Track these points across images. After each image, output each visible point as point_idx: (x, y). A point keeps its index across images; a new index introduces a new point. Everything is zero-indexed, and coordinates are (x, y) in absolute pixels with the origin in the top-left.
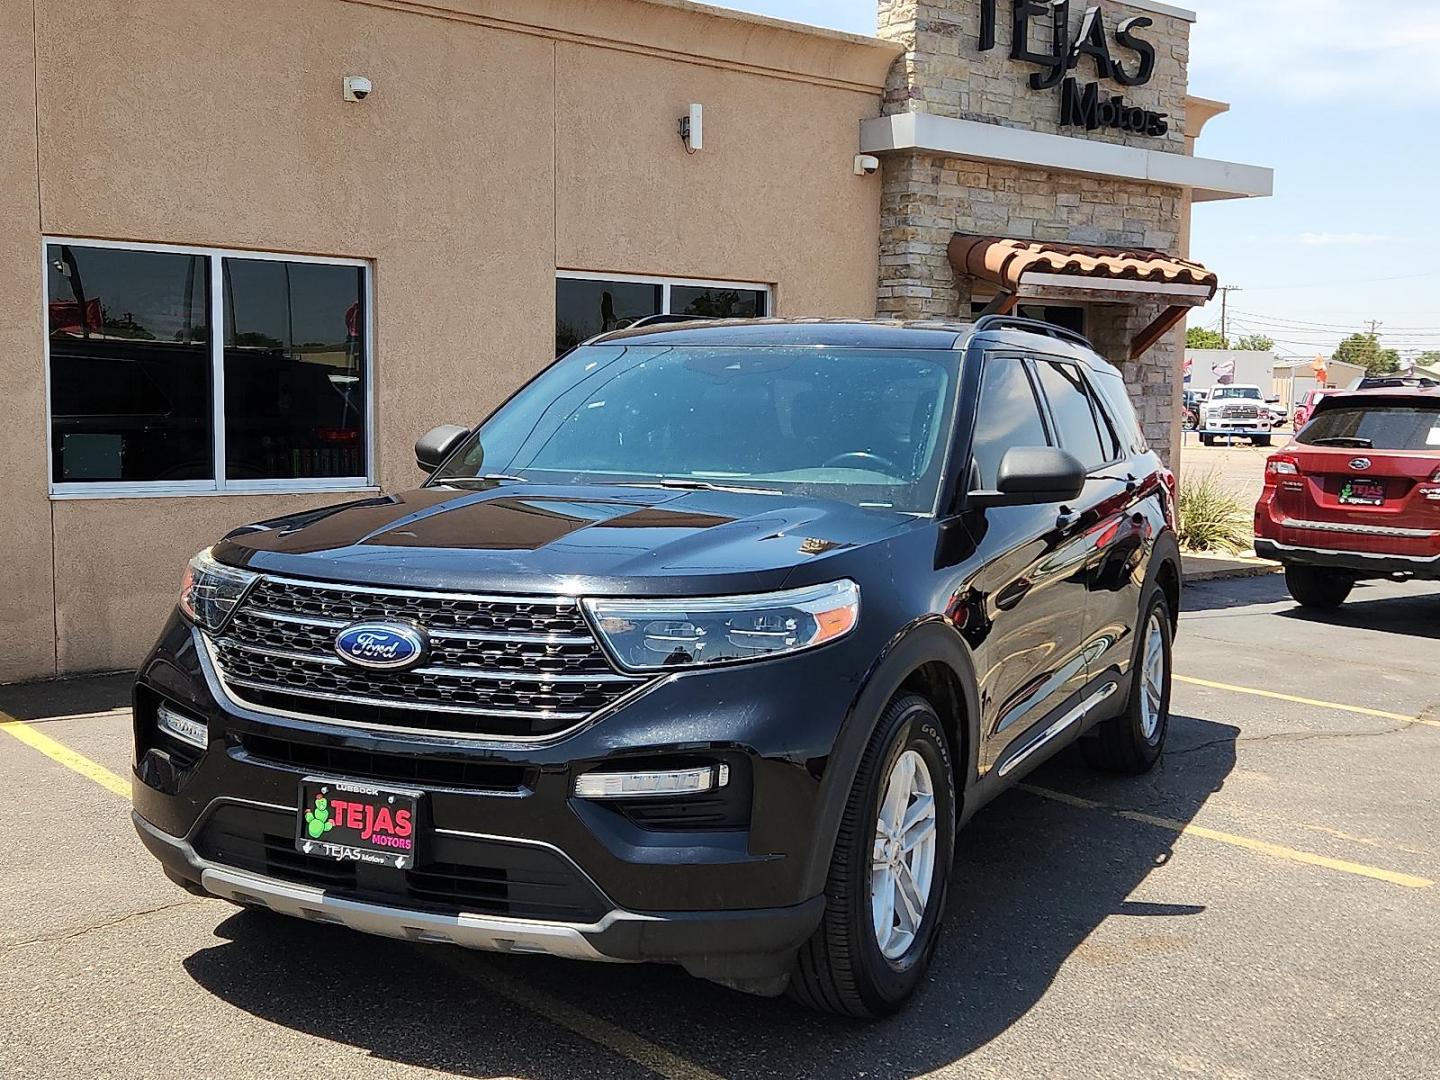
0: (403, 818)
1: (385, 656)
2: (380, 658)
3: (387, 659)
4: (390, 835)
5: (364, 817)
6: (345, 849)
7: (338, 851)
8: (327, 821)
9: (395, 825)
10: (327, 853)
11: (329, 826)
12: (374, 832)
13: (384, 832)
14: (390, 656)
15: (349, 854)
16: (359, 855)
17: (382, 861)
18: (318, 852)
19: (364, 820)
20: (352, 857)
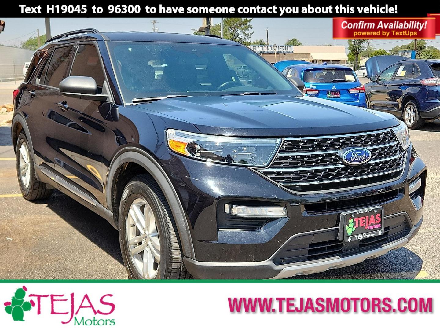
0: (378, 217)
1: (362, 159)
2: (361, 160)
3: (363, 160)
4: (374, 224)
5: (366, 221)
6: (362, 235)
7: (360, 237)
8: (353, 227)
9: (376, 220)
10: (357, 239)
11: (354, 229)
12: (369, 225)
13: (372, 224)
14: (364, 158)
15: (364, 236)
16: (367, 235)
17: (375, 234)
18: (354, 240)
19: (365, 223)
20: (365, 237)
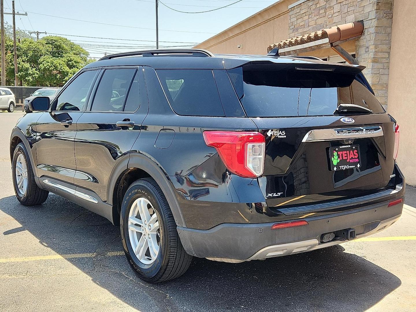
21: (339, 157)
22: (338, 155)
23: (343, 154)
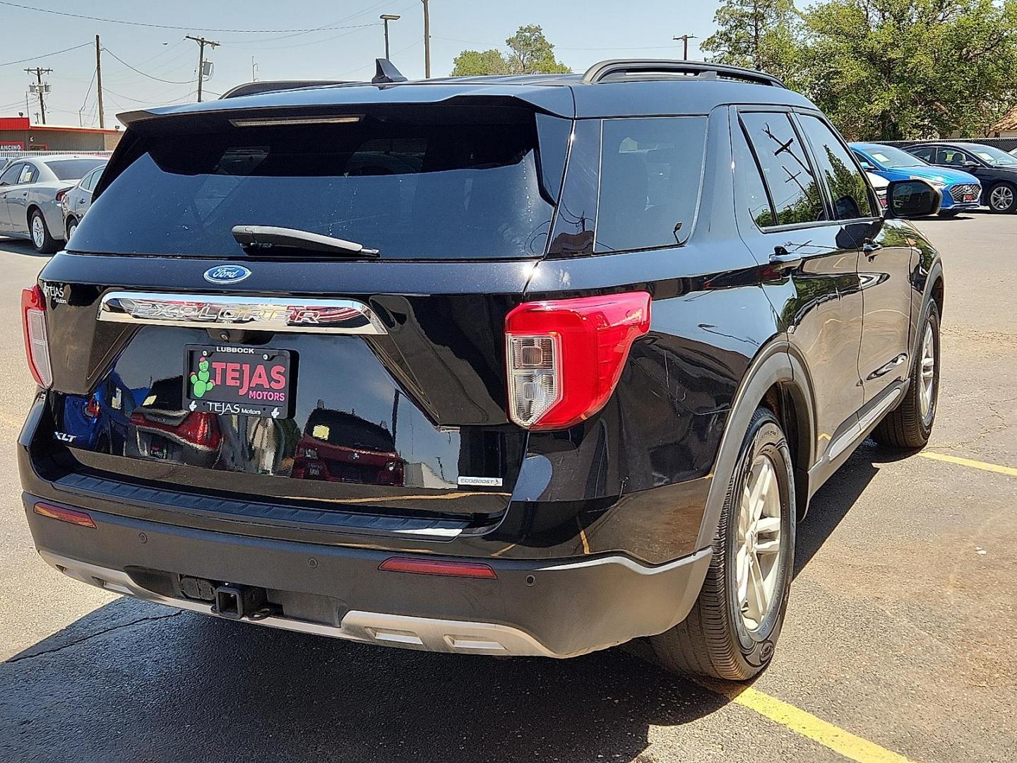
21: (212, 377)
22: (212, 371)
23: (229, 371)
